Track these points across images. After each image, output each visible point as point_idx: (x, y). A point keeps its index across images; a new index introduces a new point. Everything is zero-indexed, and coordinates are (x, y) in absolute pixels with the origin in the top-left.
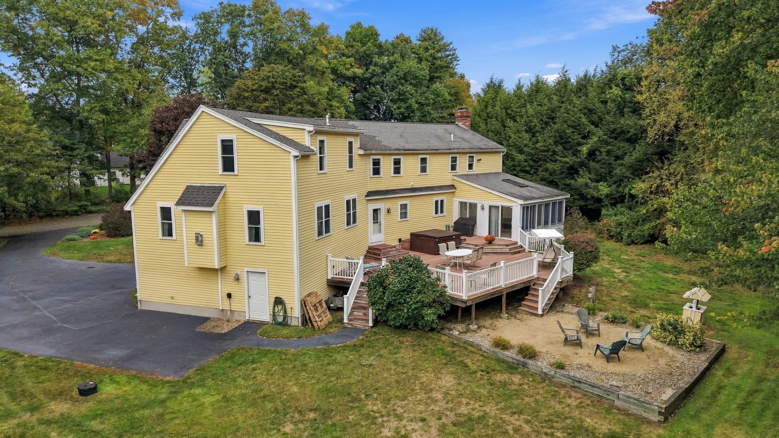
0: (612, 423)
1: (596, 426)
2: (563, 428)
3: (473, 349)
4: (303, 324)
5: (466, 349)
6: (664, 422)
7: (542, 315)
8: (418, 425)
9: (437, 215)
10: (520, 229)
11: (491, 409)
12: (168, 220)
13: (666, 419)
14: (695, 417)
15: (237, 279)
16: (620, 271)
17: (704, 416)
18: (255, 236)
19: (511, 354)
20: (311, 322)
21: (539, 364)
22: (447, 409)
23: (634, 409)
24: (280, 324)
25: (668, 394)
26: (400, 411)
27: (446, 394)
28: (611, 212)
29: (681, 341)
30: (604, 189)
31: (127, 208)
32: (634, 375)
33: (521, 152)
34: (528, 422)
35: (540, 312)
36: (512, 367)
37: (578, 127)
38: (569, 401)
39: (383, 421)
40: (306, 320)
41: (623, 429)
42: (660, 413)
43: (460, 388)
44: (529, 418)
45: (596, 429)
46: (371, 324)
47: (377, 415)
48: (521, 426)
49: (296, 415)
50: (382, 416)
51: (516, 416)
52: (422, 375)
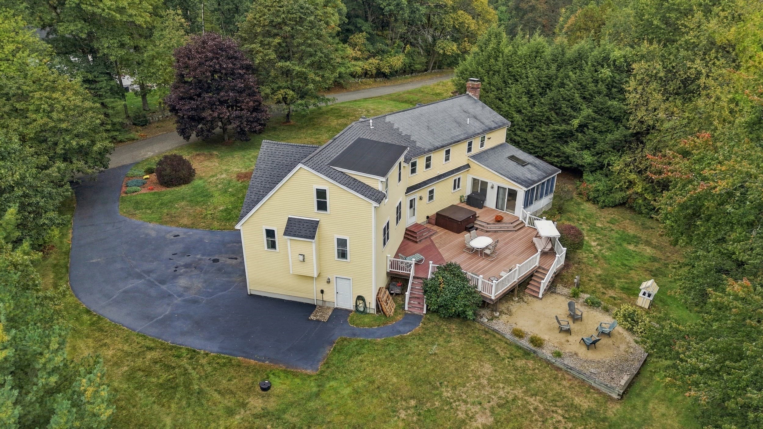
0: (590, 401)
1: (581, 403)
2: (562, 406)
3: (499, 336)
4: (377, 312)
5: (494, 336)
6: (620, 400)
7: (541, 299)
8: (478, 408)
9: (455, 191)
10: (522, 209)
11: (519, 392)
12: (271, 238)
13: (622, 397)
14: (638, 395)
15: (329, 282)
16: (596, 244)
17: (644, 393)
18: (343, 255)
19: (525, 343)
20: (383, 311)
21: (544, 351)
22: (492, 393)
23: (603, 390)
24: (362, 312)
25: (625, 379)
26: (464, 396)
27: (489, 380)
28: (591, 179)
29: (635, 329)
30: (587, 158)
31: (238, 227)
32: (605, 362)
33: (519, 112)
34: (541, 402)
35: (540, 296)
36: (527, 353)
37: (571, 101)
38: (564, 383)
39: (456, 405)
40: (379, 308)
41: (596, 405)
42: (619, 395)
43: (497, 374)
44: (542, 399)
45: (581, 406)
46: (425, 312)
47: (452, 400)
48: (538, 406)
49: (404, 403)
50: (455, 401)
51: (534, 398)
52: (471, 363)
